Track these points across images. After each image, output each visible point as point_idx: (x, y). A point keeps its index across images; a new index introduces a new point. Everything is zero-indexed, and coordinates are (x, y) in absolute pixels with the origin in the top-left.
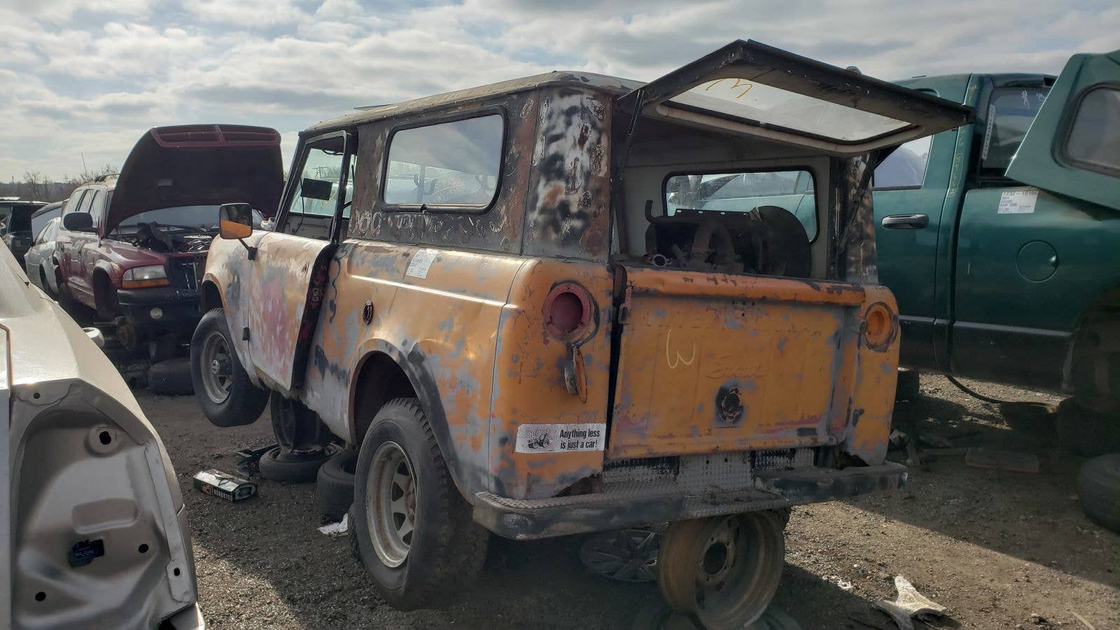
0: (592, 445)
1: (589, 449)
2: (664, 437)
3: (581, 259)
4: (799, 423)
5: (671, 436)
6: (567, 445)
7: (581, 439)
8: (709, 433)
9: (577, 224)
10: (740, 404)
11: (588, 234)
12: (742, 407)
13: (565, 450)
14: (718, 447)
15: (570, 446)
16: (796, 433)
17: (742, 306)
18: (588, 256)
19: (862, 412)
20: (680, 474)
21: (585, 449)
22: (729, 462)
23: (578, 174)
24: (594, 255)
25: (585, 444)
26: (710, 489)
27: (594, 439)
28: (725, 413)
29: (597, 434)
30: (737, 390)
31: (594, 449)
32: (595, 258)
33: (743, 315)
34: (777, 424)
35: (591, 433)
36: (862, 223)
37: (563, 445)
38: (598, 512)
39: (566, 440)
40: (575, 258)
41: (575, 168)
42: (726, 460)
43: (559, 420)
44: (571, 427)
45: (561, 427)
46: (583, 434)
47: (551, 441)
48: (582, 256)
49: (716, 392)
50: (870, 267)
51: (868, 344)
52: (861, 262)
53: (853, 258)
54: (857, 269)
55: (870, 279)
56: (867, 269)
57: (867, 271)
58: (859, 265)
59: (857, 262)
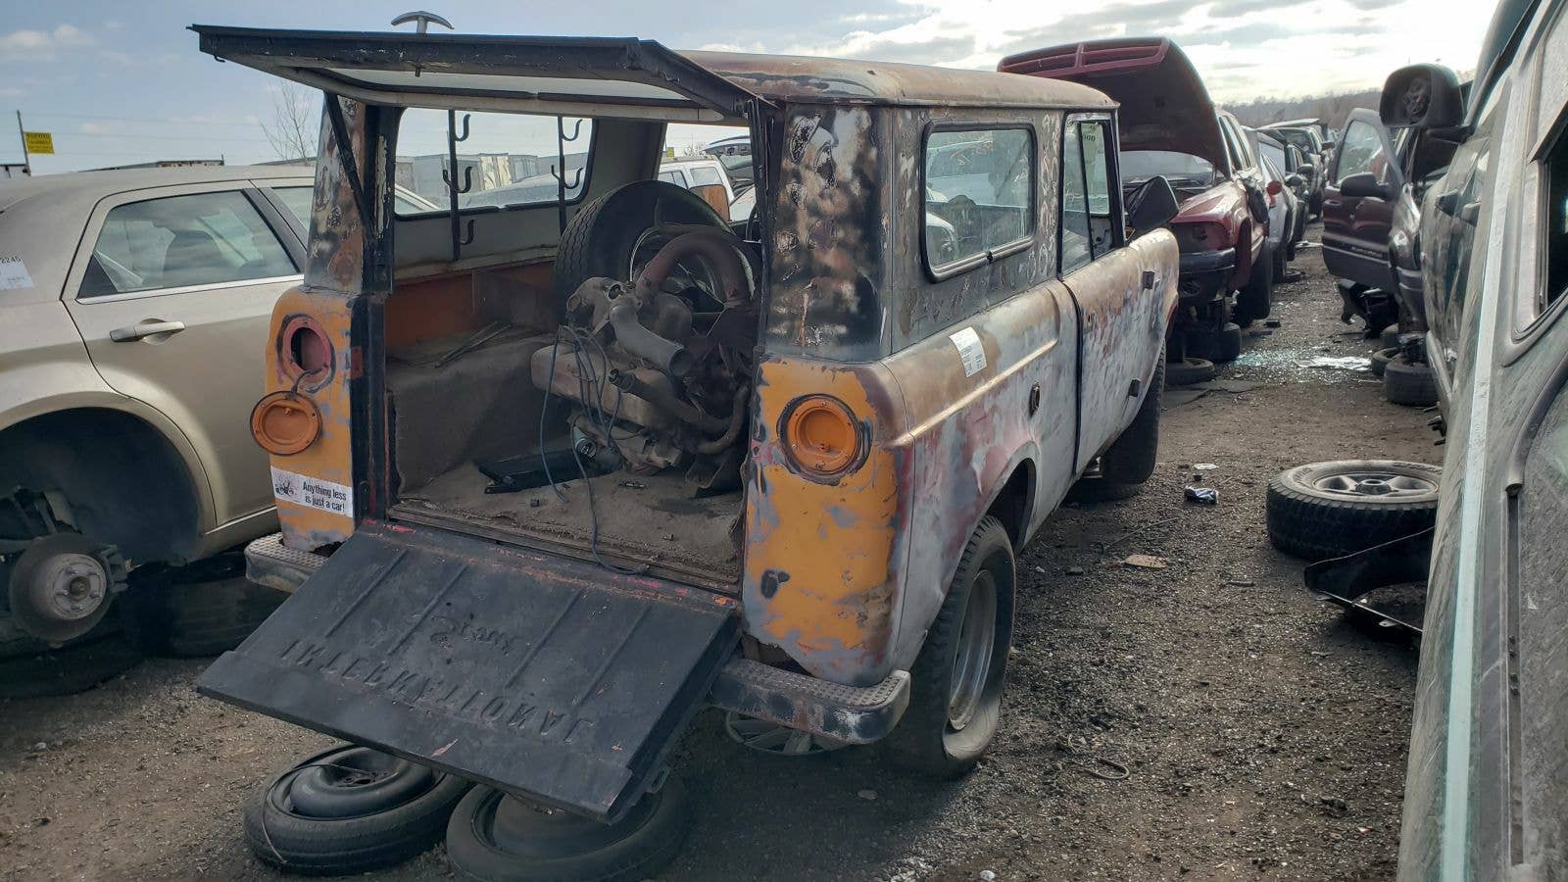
0: (339, 508)
1: (336, 512)
3: (329, 289)
6: (311, 500)
7: (326, 498)
9: (326, 246)
11: (337, 258)
13: (310, 505)
15: (315, 502)
18: (337, 285)
19: (784, 577)
21: (331, 510)
23: (327, 187)
24: (344, 285)
25: (331, 505)
27: (340, 502)
29: (344, 497)
31: (341, 513)
32: (346, 288)
35: (335, 494)
36: (810, 247)
37: (307, 499)
39: (309, 494)
40: (323, 288)
41: (324, 179)
43: (300, 471)
44: (314, 482)
45: (303, 478)
46: (327, 492)
47: (294, 491)
48: (330, 285)
50: (827, 328)
51: (793, 463)
52: (804, 317)
53: (783, 310)
54: (791, 330)
55: (823, 351)
56: (818, 332)
57: (818, 336)
58: (797, 323)
59: (793, 317)
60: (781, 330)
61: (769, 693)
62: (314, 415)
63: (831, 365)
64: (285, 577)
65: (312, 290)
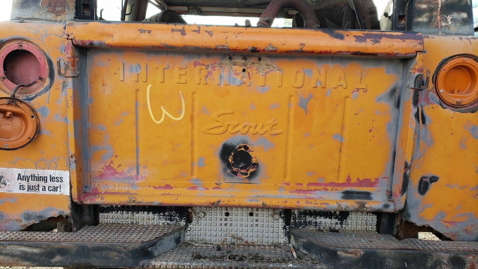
0: (55, 189)
1: (52, 193)
2: (160, 187)
3: (42, 20)
4: (343, 185)
5: (168, 187)
6: (26, 187)
7: (42, 183)
8: (218, 186)
10: (254, 161)
12: (256, 165)
13: (25, 192)
14: (219, 201)
15: (30, 188)
16: (342, 195)
17: (243, 61)
18: (50, 16)
19: (434, 179)
20: (194, 222)
21: (47, 192)
22: (255, 217)
24: (57, 15)
25: (47, 189)
26: (229, 239)
27: (57, 184)
28: (235, 169)
29: (61, 180)
30: (246, 148)
31: (58, 193)
32: (59, 18)
33: (244, 70)
34: (310, 184)
35: (52, 179)
37: (22, 187)
38: (36, 251)
39: (24, 183)
40: (35, 19)
42: (251, 214)
43: (14, 165)
44: (29, 172)
45: (16, 171)
46: (45, 179)
47: (8, 183)
48: (43, 17)
49: (220, 148)
50: (455, 15)
51: (443, 103)
52: (439, 9)
53: (424, 6)
54: (431, 18)
55: (453, 29)
56: (449, 18)
57: (449, 20)
58: (434, 13)
59: (431, 10)
60: (423, 19)
61: (450, 257)
62: (33, 117)
63: (464, 37)
64: (6, 255)
65: (24, 21)
